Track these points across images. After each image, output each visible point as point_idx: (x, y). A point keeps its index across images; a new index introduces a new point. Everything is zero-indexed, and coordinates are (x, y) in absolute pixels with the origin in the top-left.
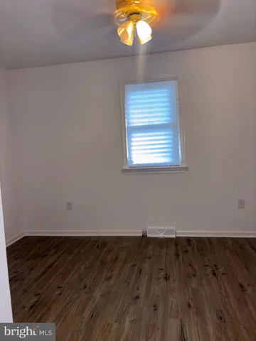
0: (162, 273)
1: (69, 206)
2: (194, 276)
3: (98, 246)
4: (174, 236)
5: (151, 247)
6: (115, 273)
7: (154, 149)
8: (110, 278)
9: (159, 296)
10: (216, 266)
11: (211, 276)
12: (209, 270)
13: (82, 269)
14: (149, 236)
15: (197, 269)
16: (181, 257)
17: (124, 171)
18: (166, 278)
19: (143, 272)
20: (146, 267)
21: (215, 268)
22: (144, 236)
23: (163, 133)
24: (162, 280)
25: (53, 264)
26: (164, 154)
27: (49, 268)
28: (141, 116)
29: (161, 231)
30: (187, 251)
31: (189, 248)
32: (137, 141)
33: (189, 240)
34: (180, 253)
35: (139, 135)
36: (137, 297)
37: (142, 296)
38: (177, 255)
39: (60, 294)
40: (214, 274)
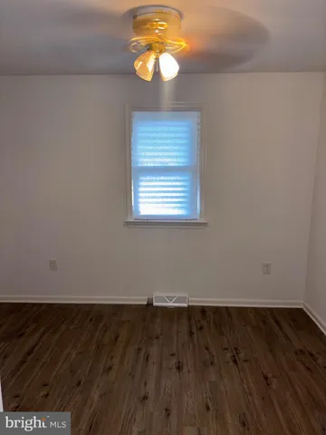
0: (174, 361)
1: (53, 265)
2: (212, 363)
3: (91, 320)
4: (185, 305)
5: (158, 320)
6: (116, 361)
7: (167, 197)
8: (110, 368)
9: (171, 396)
10: (236, 349)
11: (232, 364)
12: (229, 355)
13: (74, 355)
14: (155, 304)
15: (214, 353)
16: (195, 336)
17: (128, 224)
18: (179, 368)
19: (151, 360)
20: (154, 351)
21: (235, 352)
22: (150, 304)
23: (178, 178)
24: (174, 370)
25: (34, 348)
26: (179, 205)
27: (29, 354)
28: (152, 154)
29: (170, 299)
30: (201, 328)
31: (204, 323)
32: (146, 187)
33: (203, 310)
34: (194, 330)
35: (148, 178)
36: (145, 398)
37: (152, 395)
38: (191, 333)
39: (47, 395)
40: (235, 362)
